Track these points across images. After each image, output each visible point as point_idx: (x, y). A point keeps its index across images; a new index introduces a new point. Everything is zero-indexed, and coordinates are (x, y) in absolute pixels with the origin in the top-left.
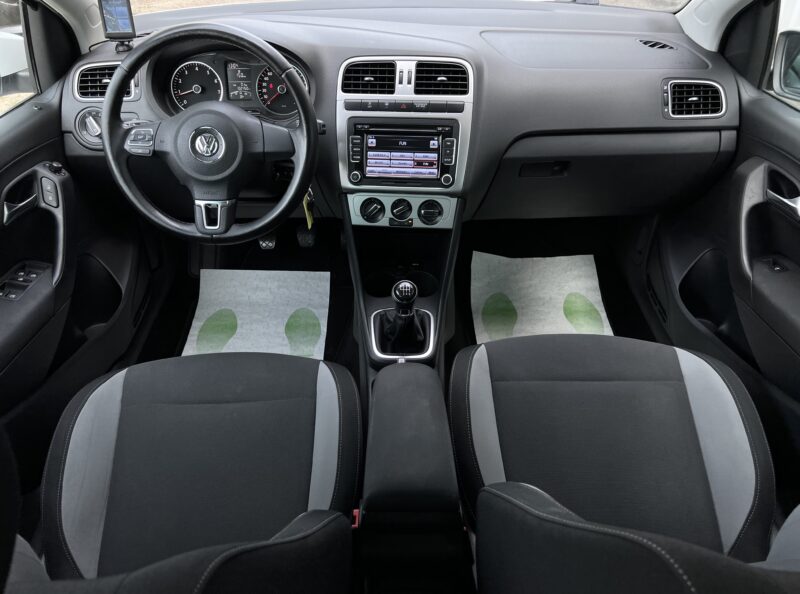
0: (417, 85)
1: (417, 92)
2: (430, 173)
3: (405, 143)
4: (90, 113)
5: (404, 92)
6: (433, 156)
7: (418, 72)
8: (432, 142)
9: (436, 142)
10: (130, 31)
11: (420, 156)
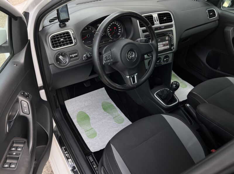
0: (160, 21)
1: (160, 23)
2: (167, 47)
3: (160, 40)
4: (59, 54)
5: (157, 24)
6: (167, 42)
7: (159, 17)
8: (166, 38)
9: (167, 38)
10: (68, 17)
11: (164, 43)
